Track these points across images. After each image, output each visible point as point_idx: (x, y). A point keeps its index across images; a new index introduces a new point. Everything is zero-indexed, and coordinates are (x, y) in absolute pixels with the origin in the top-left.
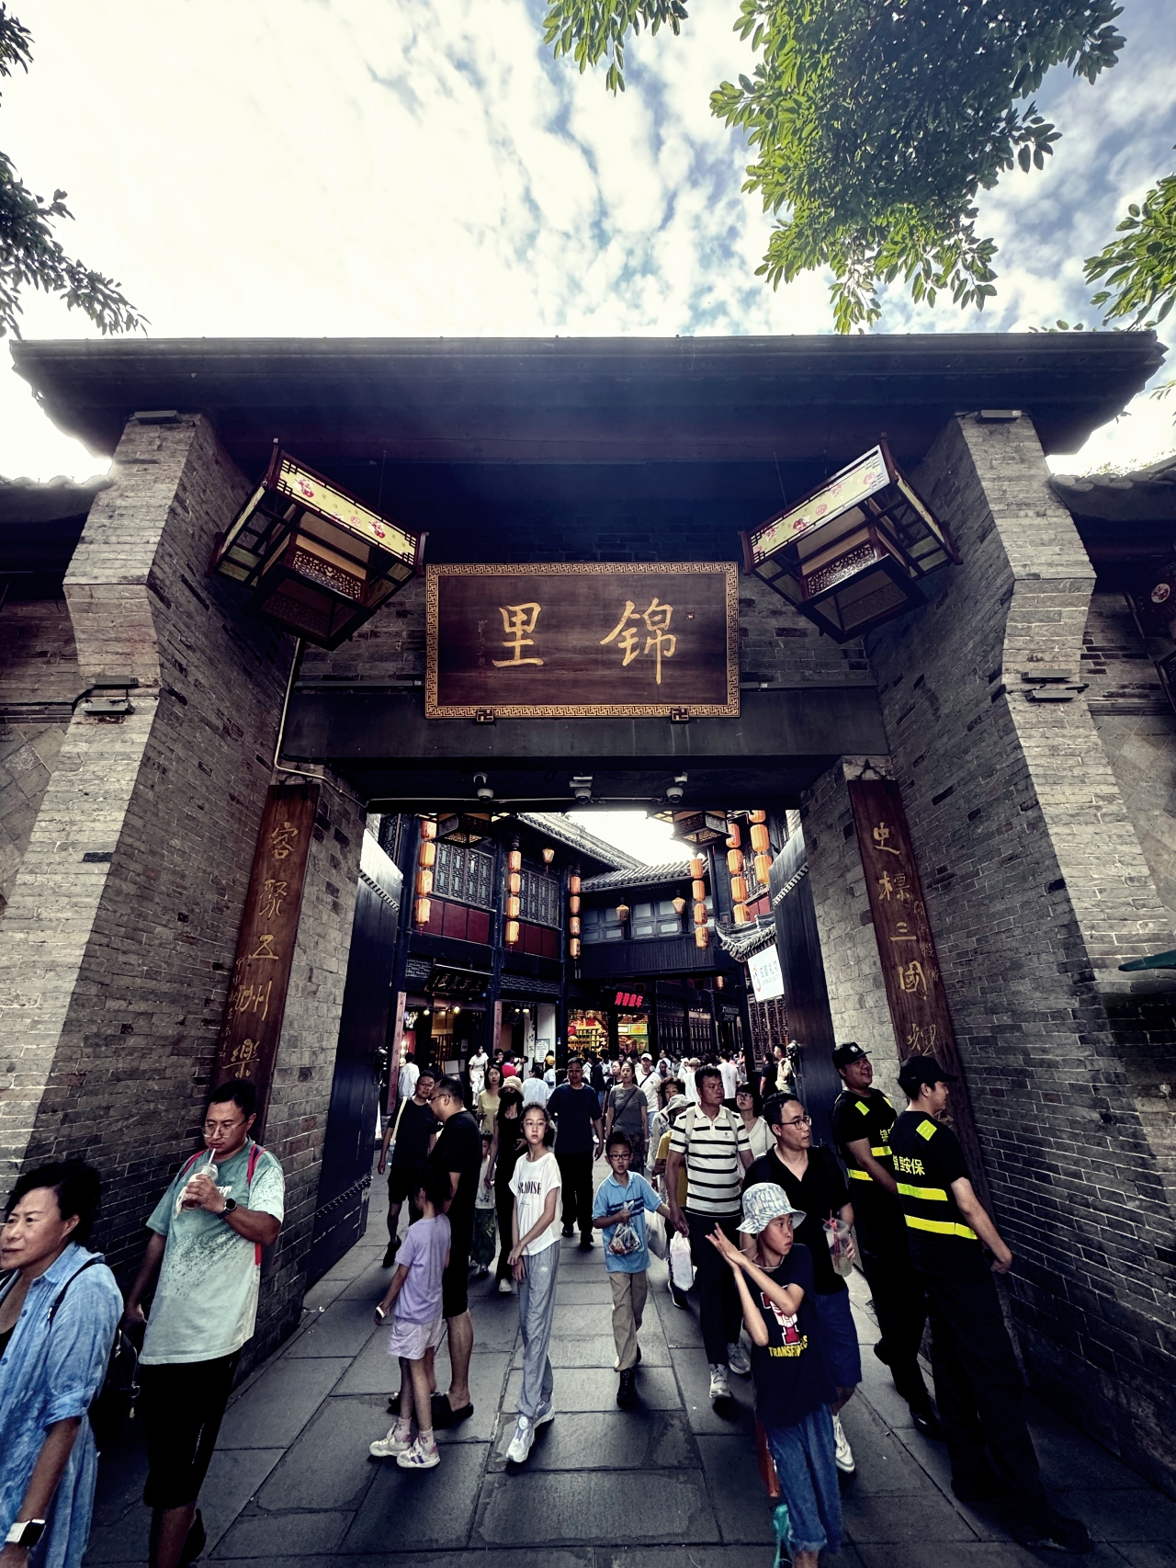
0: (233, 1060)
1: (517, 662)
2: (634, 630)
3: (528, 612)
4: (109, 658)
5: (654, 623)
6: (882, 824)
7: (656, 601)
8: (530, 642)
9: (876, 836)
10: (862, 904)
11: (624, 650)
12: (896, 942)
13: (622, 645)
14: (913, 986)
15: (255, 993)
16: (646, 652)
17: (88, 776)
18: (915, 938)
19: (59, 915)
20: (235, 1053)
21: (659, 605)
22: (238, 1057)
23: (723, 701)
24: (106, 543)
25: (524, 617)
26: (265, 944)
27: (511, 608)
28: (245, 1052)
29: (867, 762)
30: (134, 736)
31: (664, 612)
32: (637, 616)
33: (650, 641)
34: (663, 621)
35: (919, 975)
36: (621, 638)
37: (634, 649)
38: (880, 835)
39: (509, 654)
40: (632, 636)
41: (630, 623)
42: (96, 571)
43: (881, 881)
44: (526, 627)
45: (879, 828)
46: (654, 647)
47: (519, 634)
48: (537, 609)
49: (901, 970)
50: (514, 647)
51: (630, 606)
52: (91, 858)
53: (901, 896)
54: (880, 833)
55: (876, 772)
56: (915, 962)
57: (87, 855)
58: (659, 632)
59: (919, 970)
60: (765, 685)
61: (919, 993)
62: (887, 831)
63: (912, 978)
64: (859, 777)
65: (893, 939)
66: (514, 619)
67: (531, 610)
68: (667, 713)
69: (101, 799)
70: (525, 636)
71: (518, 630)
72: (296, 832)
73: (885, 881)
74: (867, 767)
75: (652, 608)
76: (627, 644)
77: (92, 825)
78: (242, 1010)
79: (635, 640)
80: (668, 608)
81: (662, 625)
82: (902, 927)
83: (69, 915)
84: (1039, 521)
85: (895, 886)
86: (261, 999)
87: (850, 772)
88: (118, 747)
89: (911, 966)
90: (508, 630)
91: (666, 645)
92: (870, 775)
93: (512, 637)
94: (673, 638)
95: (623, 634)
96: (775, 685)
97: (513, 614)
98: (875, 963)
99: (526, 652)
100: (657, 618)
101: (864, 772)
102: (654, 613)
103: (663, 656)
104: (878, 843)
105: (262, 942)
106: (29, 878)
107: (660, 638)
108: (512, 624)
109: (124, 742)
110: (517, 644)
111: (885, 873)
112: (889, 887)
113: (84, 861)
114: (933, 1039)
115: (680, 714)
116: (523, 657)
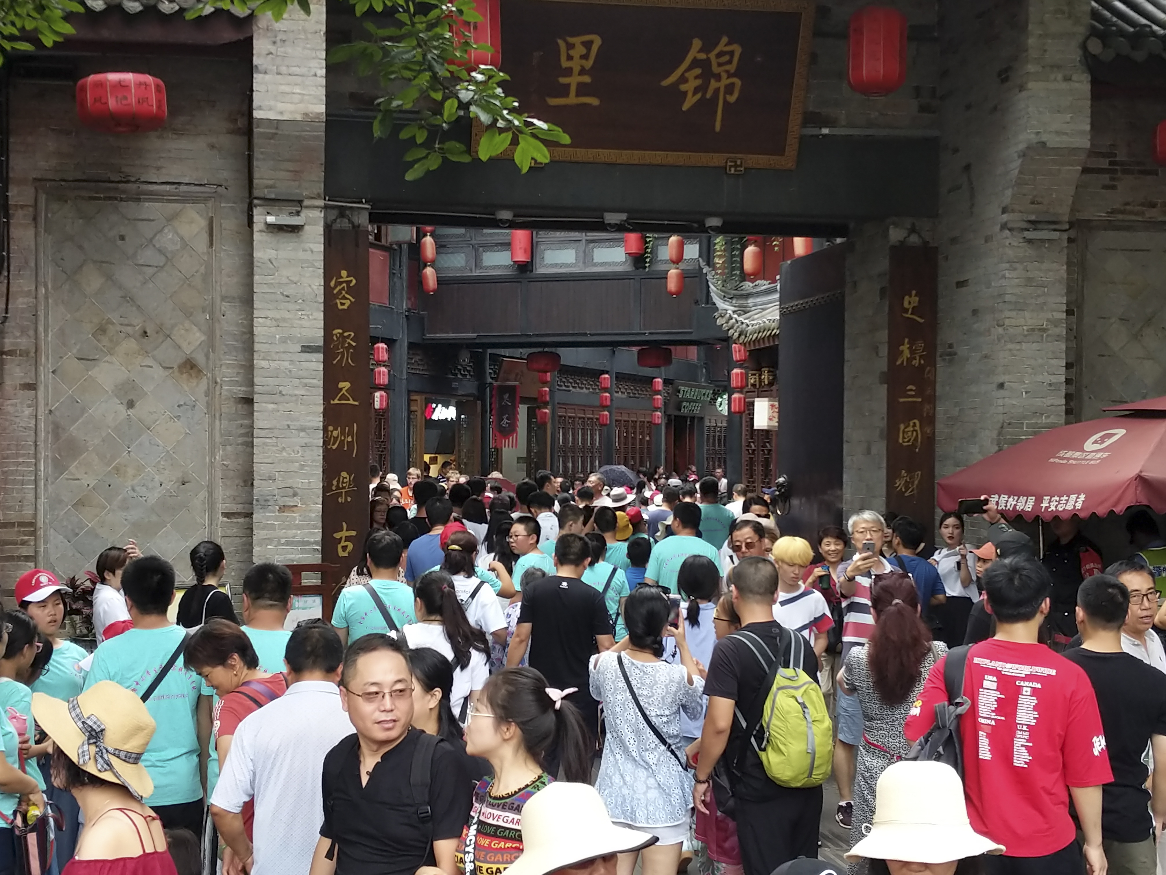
0: (334, 488)
1: (572, 99)
2: (698, 71)
3: (588, 45)
4: (282, 175)
5: (720, 65)
6: (914, 292)
7: (725, 40)
8: (587, 79)
9: (906, 305)
10: (882, 364)
11: (685, 93)
12: (904, 402)
13: (683, 87)
14: (908, 441)
15: (343, 433)
16: (708, 96)
17: (284, 280)
18: (920, 400)
19: (297, 392)
20: (335, 482)
21: (726, 45)
22: (338, 487)
23: (781, 152)
24: (279, 74)
25: (584, 51)
26: (344, 391)
27: (571, 40)
28: (343, 482)
29: (913, 225)
30: (312, 246)
31: (732, 53)
32: (702, 56)
33: (714, 84)
34: (730, 62)
35: (916, 431)
36: (683, 79)
37: (696, 91)
38: (910, 303)
39: (564, 91)
40: (696, 77)
41: (695, 63)
42: (280, 106)
43: (901, 348)
44: (583, 62)
45: (910, 296)
46: (717, 90)
47: (576, 69)
48: (597, 41)
49: (902, 427)
50: (568, 85)
51: (697, 43)
52: (307, 349)
53: (916, 363)
54: (911, 301)
55: (920, 236)
56: (916, 421)
57: (303, 346)
58: (724, 75)
59: (918, 428)
60: (825, 131)
61: (914, 446)
62: (917, 299)
63: (910, 433)
64: (902, 243)
65: (902, 400)
66: (571, 52)
67: (591, 42)
68: (722, 163)
69: (300, 301)
70: (582, 71)
71: (576, 65)
72: (354, 282)
73: (905, 348)
74: (913, 230)
75: (721, 47)
76: (688, 87)
77: (300, 322)
78: (334, 447)
79: (699, 82)
80: (737, 49)
81: (727, 67)
82: (911, 390)
83: (303, 392)
84: (1064, 86)
85: (912, 352)
86: (350, 439)
87: (896, 235)
88: (301, 255)
89: (911, 424)
90: (565, 64)
91: (730, 89)
92: (914, 239)
93: (569, 72)
94: (738, 82)
95: (687, 75)
96: (836, 131)
97: (571, 46)
98: (883, 418)
99: (582, 90)
100: (726, 58)
101: (909, 236)
102: (719, 55)
103: (725, 101)
104: (906, 311)
105: (341, 389)
106: (264, 364)
107: (725, 81)
108: (570, 58)
109: (305, 250)
110: (573, 81)
111: (906, 340)
112: (907, 354)
113: (302, 352)
114: (916, 482)
115: (736, 166)
116: (578, 95)
